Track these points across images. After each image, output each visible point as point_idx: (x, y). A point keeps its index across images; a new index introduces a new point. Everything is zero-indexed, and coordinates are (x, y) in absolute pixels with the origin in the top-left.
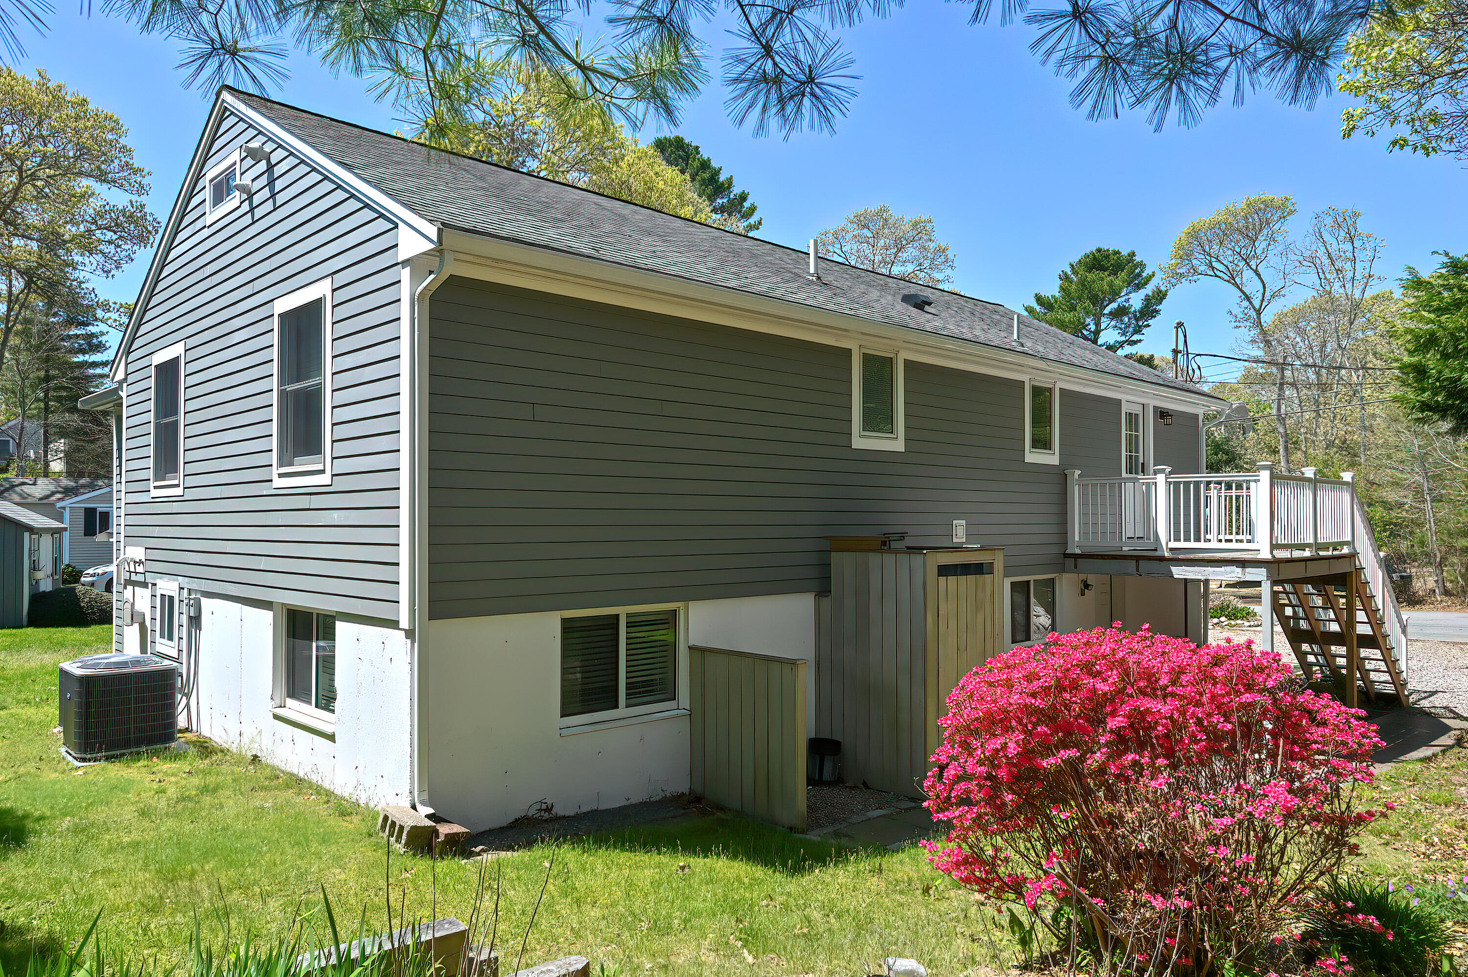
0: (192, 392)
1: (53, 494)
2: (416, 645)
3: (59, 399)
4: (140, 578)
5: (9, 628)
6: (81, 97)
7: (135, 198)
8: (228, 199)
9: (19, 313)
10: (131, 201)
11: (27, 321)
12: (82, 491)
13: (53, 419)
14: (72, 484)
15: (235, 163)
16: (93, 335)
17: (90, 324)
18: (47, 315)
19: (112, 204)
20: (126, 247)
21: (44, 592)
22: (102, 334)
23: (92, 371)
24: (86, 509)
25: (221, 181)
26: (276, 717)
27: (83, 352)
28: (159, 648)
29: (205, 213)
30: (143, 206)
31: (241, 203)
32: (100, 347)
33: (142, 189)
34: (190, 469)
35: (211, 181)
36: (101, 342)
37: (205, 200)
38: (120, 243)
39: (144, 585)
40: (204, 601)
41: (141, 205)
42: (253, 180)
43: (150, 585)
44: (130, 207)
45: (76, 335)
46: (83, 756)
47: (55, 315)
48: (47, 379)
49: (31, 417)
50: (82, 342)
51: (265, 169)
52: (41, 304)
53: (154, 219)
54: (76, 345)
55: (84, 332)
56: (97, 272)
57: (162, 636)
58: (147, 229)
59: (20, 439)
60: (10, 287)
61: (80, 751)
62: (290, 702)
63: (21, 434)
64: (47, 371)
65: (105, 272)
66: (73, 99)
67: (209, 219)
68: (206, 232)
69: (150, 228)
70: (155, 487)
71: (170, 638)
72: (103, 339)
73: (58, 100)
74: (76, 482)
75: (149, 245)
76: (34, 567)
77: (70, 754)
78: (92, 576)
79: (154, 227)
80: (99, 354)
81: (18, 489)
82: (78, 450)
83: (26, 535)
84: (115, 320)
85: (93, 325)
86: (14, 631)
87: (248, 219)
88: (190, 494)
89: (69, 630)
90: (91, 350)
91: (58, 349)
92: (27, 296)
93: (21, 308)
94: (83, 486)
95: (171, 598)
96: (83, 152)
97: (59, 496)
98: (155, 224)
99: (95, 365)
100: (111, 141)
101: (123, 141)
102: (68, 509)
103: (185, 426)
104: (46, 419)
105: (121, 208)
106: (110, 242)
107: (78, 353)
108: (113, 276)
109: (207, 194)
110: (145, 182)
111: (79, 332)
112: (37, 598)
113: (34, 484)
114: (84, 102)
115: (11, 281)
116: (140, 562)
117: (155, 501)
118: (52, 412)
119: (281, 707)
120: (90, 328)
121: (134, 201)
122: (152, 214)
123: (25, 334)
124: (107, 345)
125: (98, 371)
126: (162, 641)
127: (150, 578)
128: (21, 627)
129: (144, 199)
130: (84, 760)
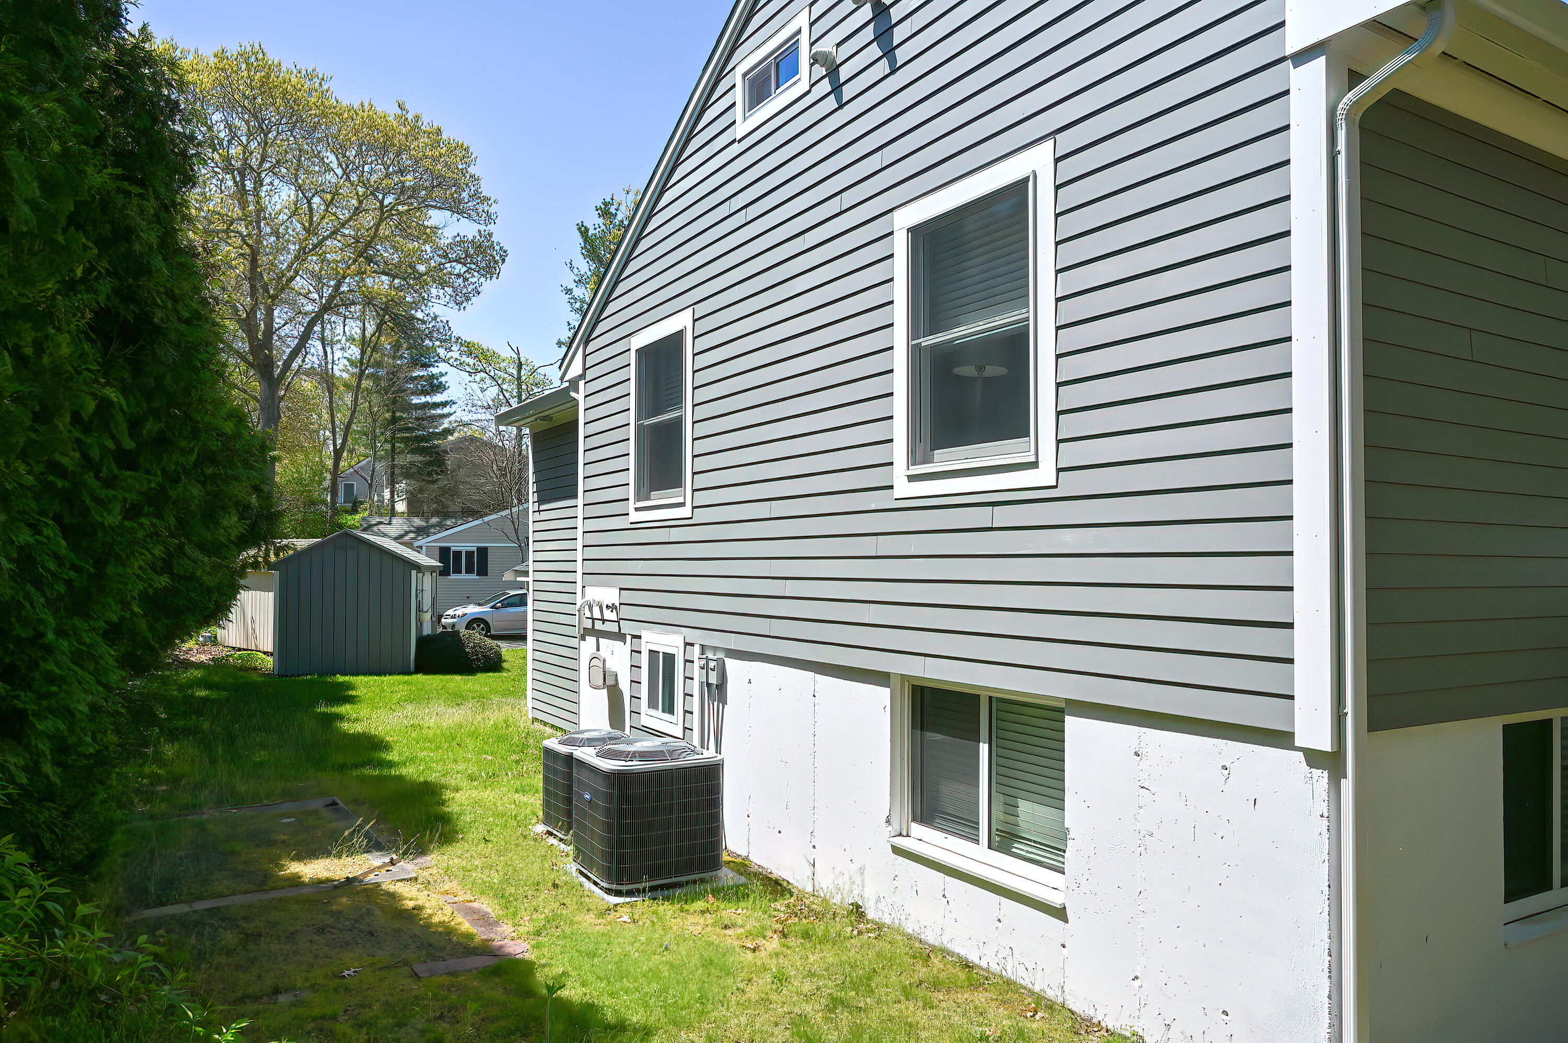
0: (702, 378)
1: (407, 533)
2: (1347, 785)
3: (405, 440)
4: (614, 628)
5: (399, 674)
6: (435, 125)
7: (482, 228)
8: (778, 91)
9: (371, 355)
10: (479, 231)
11: (379, 364)
12: (432, 530)
13: (401, 460)
14: (423, 524)
15: (799, 32)
16: (433, 376)
17: (431, 365)
18: (394, 358)
19: (462, 234)
20: (473, 280)
21: (428, 635)
22: (442, 375)
23: (434, 412)
24: (441, 548)
25: (768, 67)
26: (897, 850)
27: (425, 393)
28: (645, 721)
29: (734, 122)
30: (490, 235)
31: (812, 86)
32: (441, 388)
33: (490, 218)
34: (701, 481)
35: (744, 75)
36: (441, 383)
37: (734, 104)
38: (468, 276)
39: (619, 636)
40: (730, 664)
41: (489, 234)
42: (838, 45)
43: (629, 638)
44: (478, 237)
45: (419, 376)
46: (614, 887)
47: (401, 357)
48: (394, 420)
49: (382, 458)
50: (425, 383)
51: (871, 16)
52: (388, 347)
53: (501, 248)
54: (419, 386)
55: (425, 373)
56: (449, 305)
57: (652, 704)
58: (494, 258)
59: (372, 480)
60: (364, 330)
61: (609, 880)
62: (917, 829)
63: (372, 475)
64: (394, 412)
65: (457, 304)
66: (428, 129)
67: (740, 130)
68: (736, 149)
69: (497, 258)
70: (637, 509)
71: (669, 708)
72: (443, 379)
73: (415, 130)
74: (427, 522)
75: (495, 276)
76: (419, 609)
77: (588, 878)
78: (453, 617)
79: (501, 256)
80: (438, 395)
81: (375, 529)
82: (421, 490)
83: (414, 572)
84: (456, 359)
85: (434, 366)
86: (406, 678)
87: (831, 103)
88: (702, 515)
89: (458, 678)
90: (433, 391)
91: (405, 390)
92: (378, 338)
93: (373, 350)
94: (433, 526)
95: (669, 659)
96: (439, 182)
97: (412, 535)
98: (502, 253)
99: (436, 405)
100: (462, 170)
101: (472, 170)
102: (424, 548)
103: (694, 423)
104: (393, 460)
105: (471, 238)
106: (459, 276)
107: (420, 394)
108: (464, 307)
109: (738, 95)
110: (492, 210)
111: (421, 374)
112: (423, 642)
113: (390, 524)
114: (439, 132)
115: (364, 324)
116: (612, 607)
117: (636, 527)
118: (399, 453)
119: (900, 835)
120: (431, 369)
121: (482, 230)
122: (498, 244)
123: (375, 378)
124: (447, 385)
125: (439, 411)
126: (653, 712)
127: (627, 628)
128: (409, 673)
129: (491, 227)
130: (618, 893)
